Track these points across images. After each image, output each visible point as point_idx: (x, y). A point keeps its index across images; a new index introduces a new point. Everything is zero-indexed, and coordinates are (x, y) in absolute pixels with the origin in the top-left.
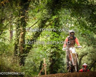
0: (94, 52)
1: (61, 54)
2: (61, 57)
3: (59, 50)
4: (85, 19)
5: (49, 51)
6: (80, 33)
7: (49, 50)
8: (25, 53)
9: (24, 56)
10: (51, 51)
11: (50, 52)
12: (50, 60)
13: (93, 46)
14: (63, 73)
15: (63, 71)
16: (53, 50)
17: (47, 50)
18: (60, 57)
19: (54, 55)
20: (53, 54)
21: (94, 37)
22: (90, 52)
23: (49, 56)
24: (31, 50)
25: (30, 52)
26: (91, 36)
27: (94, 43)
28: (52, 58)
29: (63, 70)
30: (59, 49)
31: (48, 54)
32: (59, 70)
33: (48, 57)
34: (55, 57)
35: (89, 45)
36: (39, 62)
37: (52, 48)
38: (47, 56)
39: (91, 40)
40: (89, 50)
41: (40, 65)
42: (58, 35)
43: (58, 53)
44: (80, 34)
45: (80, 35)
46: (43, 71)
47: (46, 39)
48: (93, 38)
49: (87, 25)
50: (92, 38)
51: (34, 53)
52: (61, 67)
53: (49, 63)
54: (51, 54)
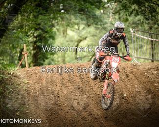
0: (96, 36)
1: (48, 38)
2: (49, 43)
3: (47, 32)
5: (31, 35)
6: (75, 8)
7: (31, 33)
10: (35, 35)
11: (33, 35)
12: (33, 46)
13: (95, 27)
16: (38, 33)
17: (29, 34)
18: (47, 42)
19: (39, 40)
20: (38, 38)
22: (92, 34)
24: (5, 34)
25: (4, 37)
26: (91, 13)
27: (96, 22)
29: (51, 61)
30: (46, 30)
31: (30, 39)
33: (31, 42)
34: (40, 42)
35: (89, 26)
36: (18, 50)
37: (36, 29)
38: (28, 41)
39: (93, 18)
40: (90, 32)
41: (19, 55)
42: (44, 12)
43: (45, 37)
44: (77, 9)
45: (76, 11)
46: (24, 62)
48: (95, 15)
50: (93, 15)
51: (10, 37)
52: (49, 56)
53: (32, 51)
54: (35, 39)
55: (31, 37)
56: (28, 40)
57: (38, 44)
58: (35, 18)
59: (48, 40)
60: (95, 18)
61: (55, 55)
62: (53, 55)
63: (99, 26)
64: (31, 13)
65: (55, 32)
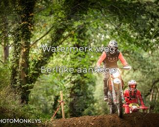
0: (143, 81)
1: (88, 84)
2: (89, 89)
3: (86, 77)
4: (128, 27)
5: (68, 80)
7: (68, 78)
8: (29, 83)
9: (27, 88)
10: (73, 80)
11: (71, 80)
12: (71, 93)
13: (142, 72)
14: (92, 115)
15: (93, 113)
16: (76, 78)
17: (66, 78)
18: (87, 89)
19: (77, 86)
20: (76, 84)
21: (143, 56)
22: (137, 80)
23: (69, 87)
24: (38, 79)
25: (37, 82)
26: (138, 55)
27: (143, 66)
28: (74, 92)
29: (92, 111)
30: (85, 75)
31: (67, 84)
32: (86, 111)
34: (78, 89)
35: (135, 70)
36: (53, 97)
37: (74, 74)
38: (65, 87)
39: (139, 60)
40: (135, 77)
42: (83, 53)
43: (84, 83)
46: (59, 112)
47: (64, 59)
48: (142, 58)
49: (132, 36)
50: (140, 58)
51: (43, 82)
52: (88, 105)
53: (70, 99)
54: (73, 85)
55: (68, 82)
56: (65, 85)
57: (76, 90)
58: (73, 61)
59: (88, 86)
60: (142, 61)
61: (96, 104)
62: (93, 104)
63: (147, 71)
64: (68, 54)
65: (96, 77)
